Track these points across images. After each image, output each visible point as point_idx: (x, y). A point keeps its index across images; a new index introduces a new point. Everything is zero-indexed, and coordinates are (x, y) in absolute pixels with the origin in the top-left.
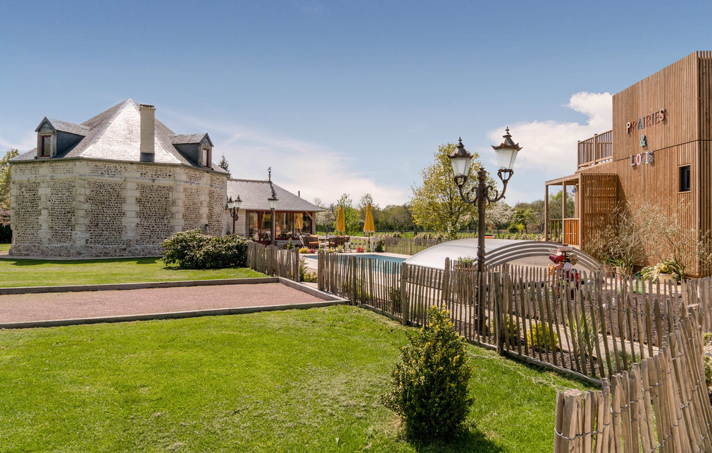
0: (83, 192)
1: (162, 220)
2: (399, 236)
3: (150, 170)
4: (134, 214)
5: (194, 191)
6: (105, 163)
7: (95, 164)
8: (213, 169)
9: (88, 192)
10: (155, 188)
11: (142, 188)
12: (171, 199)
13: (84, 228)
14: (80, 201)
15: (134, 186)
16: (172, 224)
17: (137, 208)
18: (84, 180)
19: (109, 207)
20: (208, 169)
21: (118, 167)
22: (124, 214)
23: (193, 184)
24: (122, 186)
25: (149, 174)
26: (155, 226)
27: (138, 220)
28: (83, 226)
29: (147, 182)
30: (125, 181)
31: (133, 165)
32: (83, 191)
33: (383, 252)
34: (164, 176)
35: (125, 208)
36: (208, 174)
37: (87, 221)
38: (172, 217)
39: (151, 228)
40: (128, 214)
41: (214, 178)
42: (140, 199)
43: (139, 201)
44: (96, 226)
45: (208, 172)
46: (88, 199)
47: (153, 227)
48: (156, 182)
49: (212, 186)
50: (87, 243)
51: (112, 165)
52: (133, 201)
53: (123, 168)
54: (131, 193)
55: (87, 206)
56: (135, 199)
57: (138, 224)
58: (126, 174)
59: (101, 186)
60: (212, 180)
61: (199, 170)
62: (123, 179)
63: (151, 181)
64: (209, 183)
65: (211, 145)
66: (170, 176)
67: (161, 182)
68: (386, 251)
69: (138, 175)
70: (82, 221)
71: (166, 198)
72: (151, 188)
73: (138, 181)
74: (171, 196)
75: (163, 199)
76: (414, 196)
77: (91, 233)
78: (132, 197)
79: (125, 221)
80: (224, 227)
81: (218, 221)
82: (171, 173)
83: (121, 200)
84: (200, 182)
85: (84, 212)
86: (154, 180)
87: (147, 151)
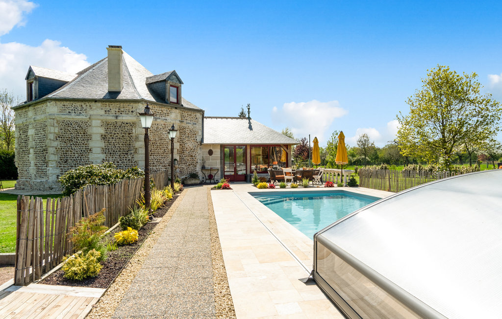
0: (52, 131)
1: (126, 156)
2: (386, 168)
3: (114, 107)
4: (99, 150)
5: (160, 127)
6: (72, 103)
7: (63, 103)
8: (182, 106)
9: (57, 130)
10: (119, 124)
11: (107, 125)
12: (134, 135)
13: (54, 164)
14: (50, 139)
15: (99, 123)
16: (135, 159)
17: (102, 144)
18: (54, 119)
19: (76, 144)
20: (177, 106)
21: (84, 106)
22: (90, 150)
23: (158, 120)
24: (88, 124)
25: (113, 111)
26: (120, 162)
27: (103, 156)
28: (54, 163)
29: (111, 118)
30: (90, 118)
31: (97, 103)
32: (52, 129)
33: (357, 186)
34: (127, 112)
35: (91, 144)
36: (177, 111)
37: (56, 158)
38: (136, 152)
39: (116, 163)
40: (94, 150)
41: (185, 114)
42: (105, 136)
43: (104, 137)
44: (65, 162)
45: (176, 108)
46: (58, 137)
47: (118, 162)
48: (119, 118)
49: (182, 122)
50: (58, 178)
51: (78, 104)
52: (99, 138)
53: (88, 107)
54: (97, 130)
55: (56, 144)
56: (99, 135)
57: (103, 159)
58: (91, 112)
59: (69, 124)
60: (182, 116)
61: (165, 106)
62: (88, 117)
63: (114, 118)
64: (179, 118)
65: (181, 82)
66: (132, 112)
67: (124, 118)
68: (361, 185)
69: (103, 112)
70: (52, 157)
71: (129, 134)
72: (115, 125)
73: (102, 118)
74: (134, 131)
75: (127, 135)
76: (400, 126)
77: (62, 169)
78: (98, 133)
79: (91, 156)
80: (199, 161)
81: (192, 156)
82: (134, 110)
83: (88, 137)
84: (168, 118)
85: (54, 149)
86: (117, 117)
87: (113, 89)
